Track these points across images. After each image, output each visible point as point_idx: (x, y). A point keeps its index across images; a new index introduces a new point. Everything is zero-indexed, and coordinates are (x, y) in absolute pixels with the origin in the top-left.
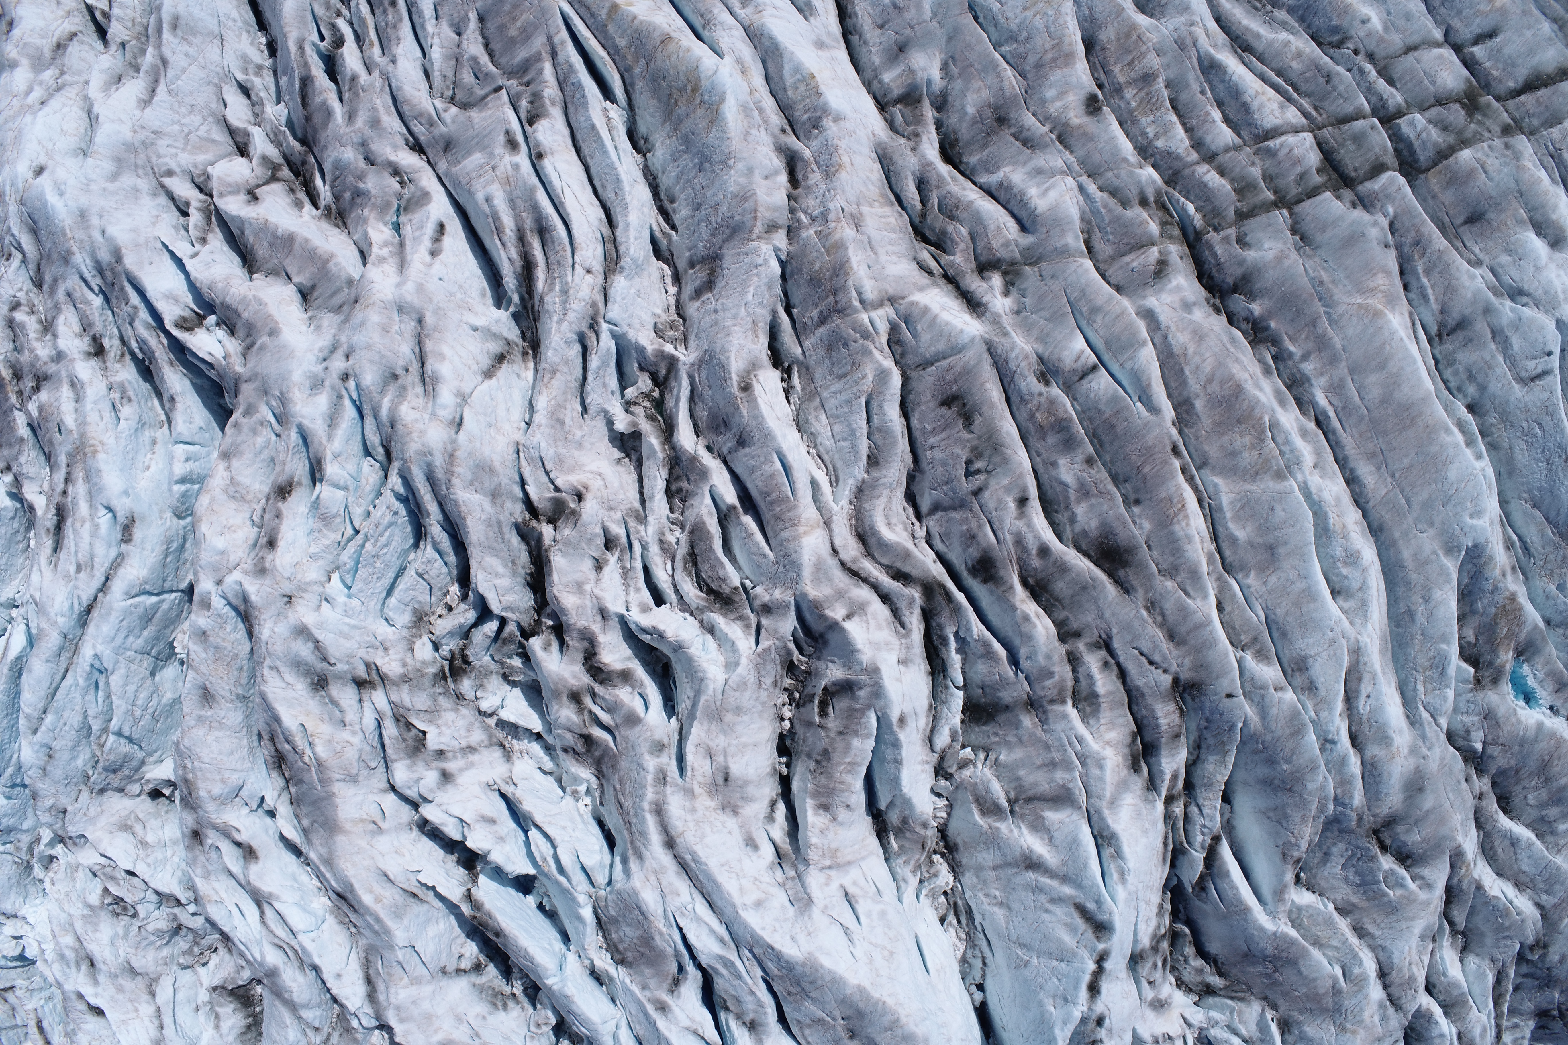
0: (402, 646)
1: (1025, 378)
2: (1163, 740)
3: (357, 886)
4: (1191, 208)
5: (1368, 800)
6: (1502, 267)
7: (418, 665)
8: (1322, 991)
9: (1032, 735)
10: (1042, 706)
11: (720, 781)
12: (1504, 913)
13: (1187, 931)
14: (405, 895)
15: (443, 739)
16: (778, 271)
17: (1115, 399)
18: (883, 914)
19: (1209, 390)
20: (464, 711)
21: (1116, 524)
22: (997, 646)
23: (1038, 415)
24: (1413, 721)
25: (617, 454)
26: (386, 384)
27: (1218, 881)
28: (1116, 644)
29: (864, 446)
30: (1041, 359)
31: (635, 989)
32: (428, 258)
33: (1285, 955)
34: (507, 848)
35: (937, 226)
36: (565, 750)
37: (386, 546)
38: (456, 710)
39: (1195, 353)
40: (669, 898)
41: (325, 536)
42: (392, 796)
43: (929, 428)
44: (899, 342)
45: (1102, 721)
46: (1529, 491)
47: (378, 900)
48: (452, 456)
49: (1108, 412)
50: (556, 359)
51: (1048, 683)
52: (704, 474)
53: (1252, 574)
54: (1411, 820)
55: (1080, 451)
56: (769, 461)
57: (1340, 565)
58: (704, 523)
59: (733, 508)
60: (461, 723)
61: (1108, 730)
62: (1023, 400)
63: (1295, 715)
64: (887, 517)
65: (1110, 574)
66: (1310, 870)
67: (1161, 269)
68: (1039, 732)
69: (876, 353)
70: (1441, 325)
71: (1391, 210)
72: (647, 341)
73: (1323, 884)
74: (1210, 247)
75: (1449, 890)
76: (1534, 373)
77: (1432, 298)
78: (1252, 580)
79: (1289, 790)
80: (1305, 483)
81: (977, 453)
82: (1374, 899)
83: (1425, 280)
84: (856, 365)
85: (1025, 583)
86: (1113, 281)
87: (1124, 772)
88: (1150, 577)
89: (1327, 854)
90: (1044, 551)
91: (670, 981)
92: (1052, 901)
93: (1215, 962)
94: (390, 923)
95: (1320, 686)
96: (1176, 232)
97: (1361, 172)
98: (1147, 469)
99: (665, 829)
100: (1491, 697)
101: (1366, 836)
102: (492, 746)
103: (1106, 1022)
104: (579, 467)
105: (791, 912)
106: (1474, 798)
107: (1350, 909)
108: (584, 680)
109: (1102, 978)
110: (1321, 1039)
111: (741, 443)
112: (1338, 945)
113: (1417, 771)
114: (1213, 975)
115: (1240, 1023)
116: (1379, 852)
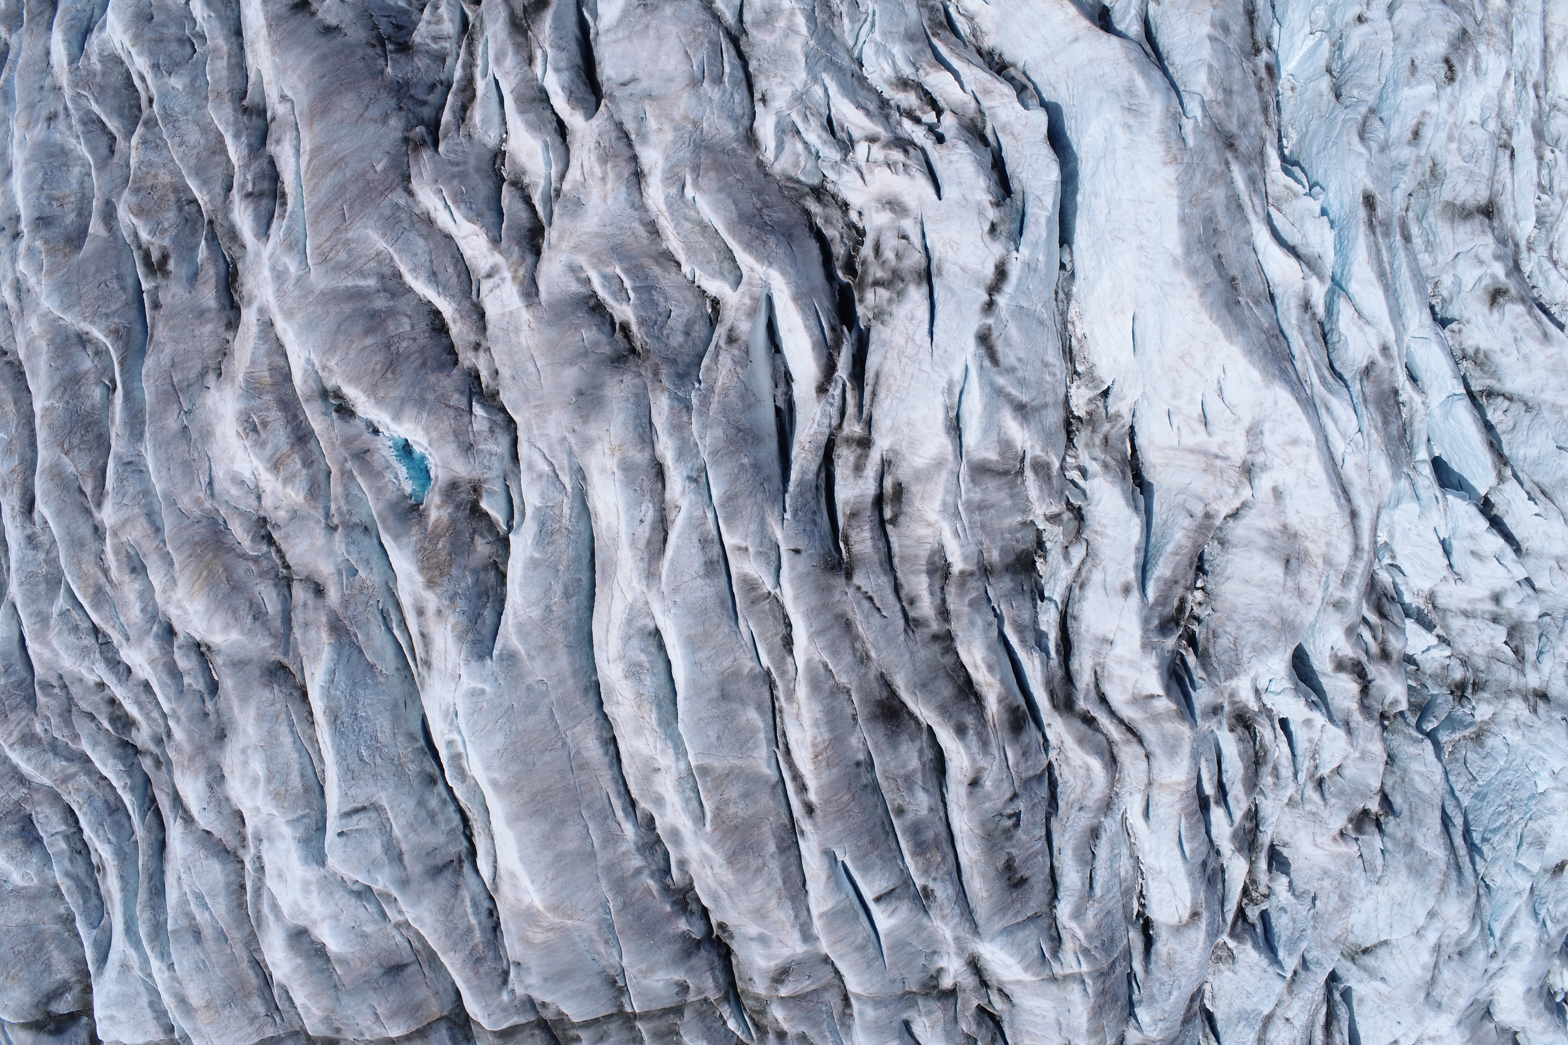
0: (1501, 719)
1: (948, 898)
2: (868, 514)
4: (732, 1024)
5: (646, 397)
6: (375, 922)
7: (1495, 702)
8: (712, 174)
9: (993, 541)
10: (980, 568)
11: (1293, 561)
12: (460, 198)
13: (840, 274)
14: (1553, 498)
15: (1492, 632)
16: (1139, 1011)
17: (866, 869)
18: (1176, 396)
19: (760, 860)
20: (1464, 650)
21: (885, 747)
22: (1014, 641)
23: (939, 859)
24: (580, 474)
25: (1285, 852)
26: (1469, 949)
27: (821, 337)
28: (902, 622)
29: (1103, 851)
30: (926, 912)
31: (1397, 371)
33: (754, 231)
34: (1469, 527)
35: (984, 1031)
36: (1393, 598)
37: (1500, 813)
38: (1471, 652)
39: (769, 898)
40: (1365, 464)
41: (1542, 828)
42: (1537, 585)
43: (1039, 859)
44: (1052, 939)
45: (928, 547)
46: (377, 684)
48: (1442, 889)
49: (874, 856)
50: (1332, 951)
51: (974, 594)
52: (1235, 836)
53: (746, 671)
54: (592, 357)
55: (907, 824)
56: (1193, 851)
57: (647, 665)
58: (1244, 796)
59: (1217, 803)
60: (1470, 640)
61: (925, 537)
62: (950, 874)
63: (729, 517)
64: (1089, 777)
65: (893, 694)
66: (702, 316)
67: (781, 976)
68: (987, 542)
69: (1080, 934)
70: (459, 872)
71: (505, 997)
72: (1248, 954)
73: (690, 297)
74: (717, 987)
75: (537, 252)
76: (362, 815)
77: (468, 903)
78: (748, 665)
79: (739, 430)
80: (678, 759)
81: (1008, 834)
82: (636, 267)
83: (473, 921)
84: (1098, 927)
85: (979, 699)
86: (829, 968)
87: (915, 489)
88: (860, 689)
89: (687, 334)
90: (961, 731)
91: (1373, 374)
92: (1012, 370)
93: (811, 227)
95: (697, 543)
96: (748, 1003)
97: (527, 1032)
98: (846, 798)
99: (1355, 532)
100: (462, 469)
101: (648, 351)
102: (1445, 610)
103: (987, 227)
104: (1334, 856)
105: (1266, 427)
106: (488, 349)
107: (661, 260)
108: (1372, 670)
109: (988, 282)
110: (719, 117)
111: (1204, 864)
112: (684, 222)
113: (585, 419)
114: (816, 214)
115: (799, 155)
116: (634, 328)
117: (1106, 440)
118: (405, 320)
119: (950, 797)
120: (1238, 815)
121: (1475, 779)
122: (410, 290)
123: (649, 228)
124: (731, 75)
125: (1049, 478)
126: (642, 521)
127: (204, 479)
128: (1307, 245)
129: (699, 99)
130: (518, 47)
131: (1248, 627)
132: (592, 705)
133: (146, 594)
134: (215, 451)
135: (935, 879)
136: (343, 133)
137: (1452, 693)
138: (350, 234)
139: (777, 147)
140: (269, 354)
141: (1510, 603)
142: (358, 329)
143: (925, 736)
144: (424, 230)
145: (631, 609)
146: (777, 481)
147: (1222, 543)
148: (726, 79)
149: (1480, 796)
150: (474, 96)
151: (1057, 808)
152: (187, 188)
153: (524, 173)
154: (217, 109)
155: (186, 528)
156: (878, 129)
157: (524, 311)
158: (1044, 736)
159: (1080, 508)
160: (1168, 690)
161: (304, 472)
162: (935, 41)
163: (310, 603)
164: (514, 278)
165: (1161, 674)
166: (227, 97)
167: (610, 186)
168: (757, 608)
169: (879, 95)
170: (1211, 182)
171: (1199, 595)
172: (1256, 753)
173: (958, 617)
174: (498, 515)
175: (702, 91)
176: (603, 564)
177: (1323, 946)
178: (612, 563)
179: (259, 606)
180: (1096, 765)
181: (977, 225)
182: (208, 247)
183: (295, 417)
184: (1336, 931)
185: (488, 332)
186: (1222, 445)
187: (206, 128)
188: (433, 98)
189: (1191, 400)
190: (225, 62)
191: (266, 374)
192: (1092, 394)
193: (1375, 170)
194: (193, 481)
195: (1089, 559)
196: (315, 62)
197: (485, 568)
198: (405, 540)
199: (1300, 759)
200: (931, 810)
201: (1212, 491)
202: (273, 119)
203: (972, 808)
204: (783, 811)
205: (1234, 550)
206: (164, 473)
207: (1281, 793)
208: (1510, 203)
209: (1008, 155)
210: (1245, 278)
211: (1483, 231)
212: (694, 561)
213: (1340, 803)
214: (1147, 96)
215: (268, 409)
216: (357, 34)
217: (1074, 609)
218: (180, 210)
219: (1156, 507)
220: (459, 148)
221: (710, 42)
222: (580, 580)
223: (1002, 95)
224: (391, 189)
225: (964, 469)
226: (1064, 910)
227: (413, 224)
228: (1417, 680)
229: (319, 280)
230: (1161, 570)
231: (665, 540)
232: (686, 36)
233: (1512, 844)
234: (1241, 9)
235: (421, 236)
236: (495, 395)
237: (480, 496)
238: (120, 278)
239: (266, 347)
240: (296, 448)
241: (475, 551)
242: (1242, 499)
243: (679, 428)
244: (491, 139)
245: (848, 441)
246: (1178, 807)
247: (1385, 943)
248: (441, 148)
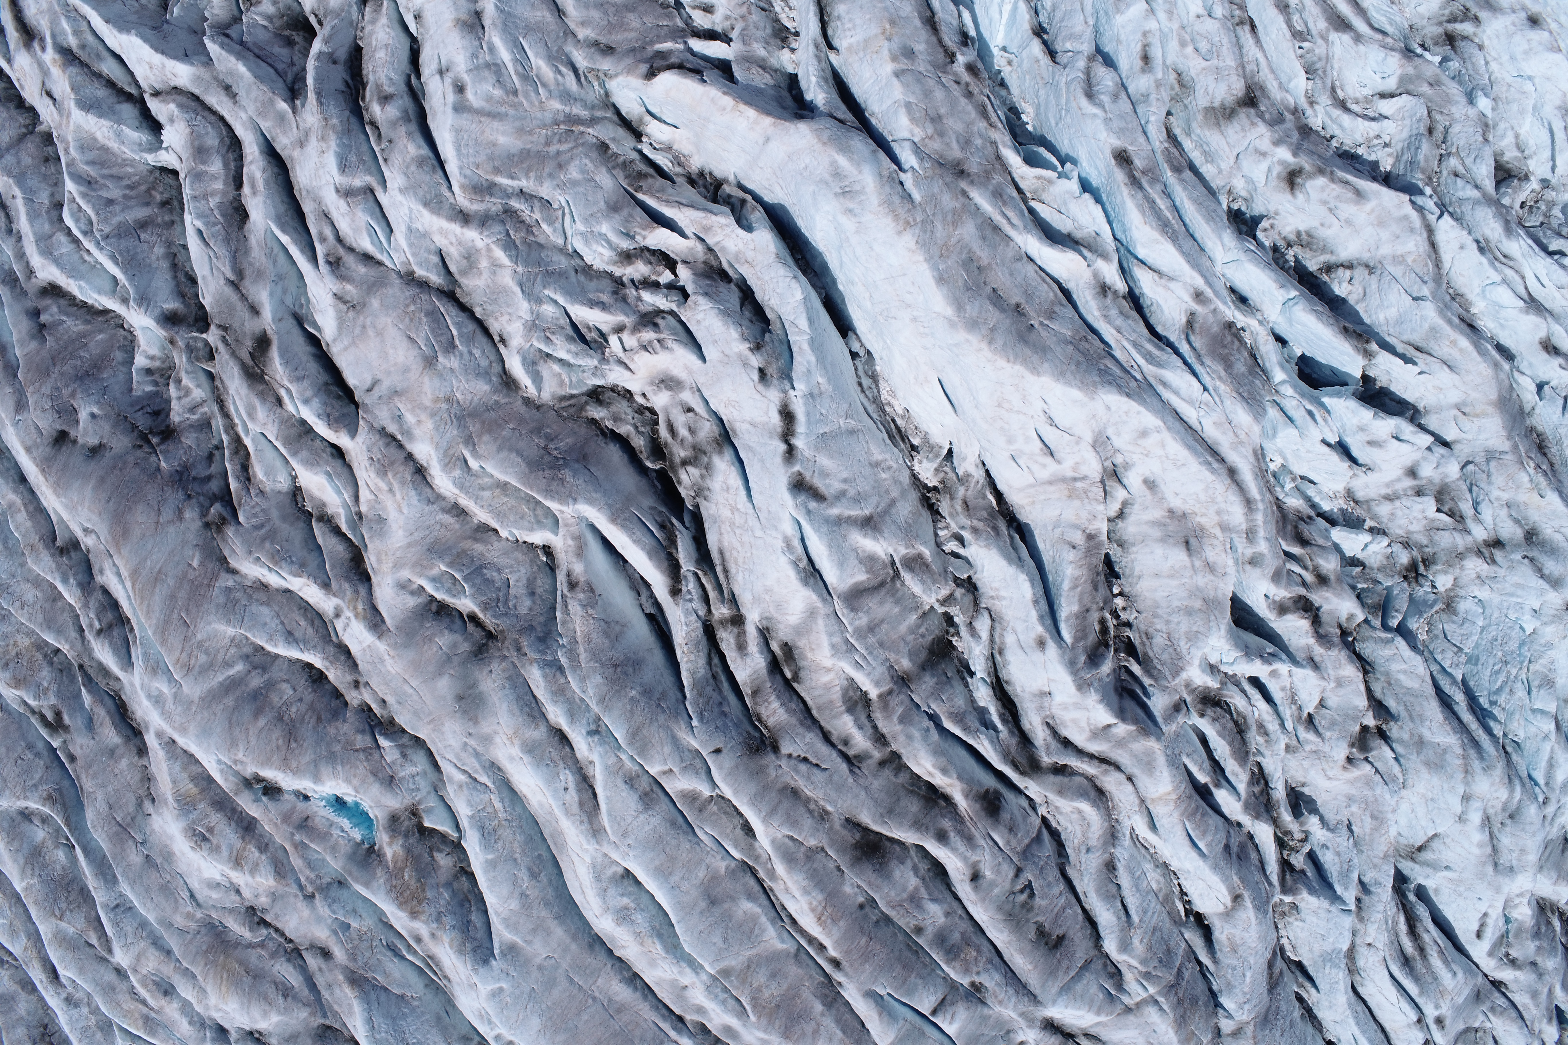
0: (1464, 580)
1: (998, 984)
2: (769, 684)
3: (1475, 354)
5: (520, 676)
7: (1451, 570)
8: (486, 438)
9: (897, 652)
10: (896, 683)
11: (1193, 541)
13: (649, 464)
14: (1428, 349)
15: (1420, 506)
16: (1223, 1000)
17: (910, 993)
18: (1010, 441)
19: (813, 1023)
20: (1401, 532)
21: (879, 881)
22: (958, 732)
23: (974, 954)
24: (494, 768)
25: (1306, 791)
26: (1518, 809)
27: (653, 542)
28: (844, 767)
29: (1125, 878)
30: (983, 1003)
31: (1221, 307)
32: (1490, 911)
33: (547, 473)
34: (1355, 421)
36: (1310, 518)
38: (1409, 532)
40: (1224, 419)
41: (1545, 666)
42: (1448, 438)
43: (1069, 911)
44: (1111, 976)
45: (839, 687)
46: (413, 1010)
47: (1454, 343)
48: (1466, 772)
49: (913, 979)
50: (1385, 867)
51: (900, 710)
52: (1247, 807)
53: (723, 871)
54: (456, 660)
55: (930, 937)
56: (1209, 845)
57: (632, 905)
58: (1241, 766)
59: (1218, 785)
60: (1402, 521)
61: (831, 681)
62: (990, 961)
63: (643, 750)
64: (1084, 818)
65: (866, 830)
66: (539, 568)
68: (892, 657)
69: (1135, 963)
72: (1308, 901)
73: (520, 556)
75: (366, 580)
78: (722, 865)
79: (616, 666)
80: (697, 974)
81: (1027, 906)
82: (459, 555)
84: (1150, 948)
85: (947, 799)
87: (802, 643)
88: (832, 842)
89: (532, 594)
90: (942, 837)
91: (1196, 326)
92: (843, 493)
93: (603, 433)
94: (1440, 322)
95: (624, 786)
98: (863, 941)
99: (1240, 487)
100: (394, 802)
101: (503, 631)
102: (1367, 502)
103: (756, 376)
104: (1352, 782)
105: (1110, 432)
106: (367, 684)
107: (479, 535)
108: (1316, 598)
109: (779, 430)
110: (467, 381)
111: (1227, 847)
112: (482, 493)
113: (475, 720)
114: (602, 419)
115: (560, 375)
116: (481, 615)
117: (965, 503)
118: (285, 686)
119: (961, 894)
120: (1242, 787)
121: (1460, 649)
122: (277, 656)
123: (454, 512)
124: (461, 335)
125: (927, 566)
126: (566, 789)
127: (185, 895)
128: (1080, 228)
129: (441, 376)
130: (262, 395)
131: (1175, 619)
132: (602, 956)
133: (186, 1008)
134: (182, 868)
135: (978, 973)
136: (149, 546)
137: (1405, 578)
138: (199, 637)
139: (534, 382)
140: (184, 768)
141: (1427, 471)
142: (247, 716)
143: (913, 853)
144: (263, 596)
145: (594, 867)
146: (673, 693)
147: (1121, 544)
148: (457, 342)
149: (1473, 660)
150: (248, 454)
151: (1067, 857)
152: (47, 644)
153: (324, 505)
154: (37, 560)
155: (190, 942)
156: (621, 318)
157: (378, 642)
158: (1027, 797)
159: (970, 577)
160: (1121, 714)
161: (264, 857)
162: (640, 196)
163: (323, 966)
164: (356, 616)
165: (1109, 705)
166: (41, 546)
167: (398, 496)
168: (706, 813)
169: (611, 275)
170: (955, 224)
171: (1119, 602)
172: (1236, 723)
173: (894, 738)
174: (445, 827)
175: (439, 367)
176: (552, 836)
177: (1375, 866)
178: (558, 834)
179: (283, 984)
180: (1085, 806)
181: (747, 379)
182: (89, 691)
183: (234, 810)
184: (1382, 846)
185: (360, 667)
186: (1076, 467)
187: (37, 582)
188: (214, 469)
189: (1027, 439)
190: (24, 514)
191: (191, 786)
192: (935, 465)
193: (1116, 124)
194: (176, 901)
195: (997, 625)
196: (95, 489)
197: (456, 877)
198: (375, 884)
199: (1281, 709)
200: (947, 914)
201: (1084, 515)
202: (88, 550)
203: (983, 900)
204: (814, 972)
205: (1134, 549)
206: (149, 904)
207: (1276, 747)
208: (1270, 76)
209: (752, 282)
210: (1029, 296)
211: (1253, 124)
212: (629, 801)
213: (1336, 734)
214: (855, 172)
215: (207, 816)
216: (120, 442)
217: (1004, 675)
218: (51, 663)
219: (1041, 545)
220: (258, 509)
221: (428, 314)
222: (540, 856)
223: (722, 227)
224: (215, 577)
225: (839, 606)
226: (1110, 946)
227: (250, 597)
228: (1366, 581)
229: (193, 689)
230: (1067, 608)
231: (595, 795)
232: (402, 321)
233: (1521, 693)
234: (917, 23)
235: (263, 604)
236: (392, 722)
237: (421, 817)
238: (30, 747)
239: (178, 763)
240: (247, 838)
241: (440, 867)
242: (1120, 501)
243: (561, 692)
244: (283, 483)
245: (723, 622)
246: (1176, 814)
247: (1435, 835)
248: (241, 519)
